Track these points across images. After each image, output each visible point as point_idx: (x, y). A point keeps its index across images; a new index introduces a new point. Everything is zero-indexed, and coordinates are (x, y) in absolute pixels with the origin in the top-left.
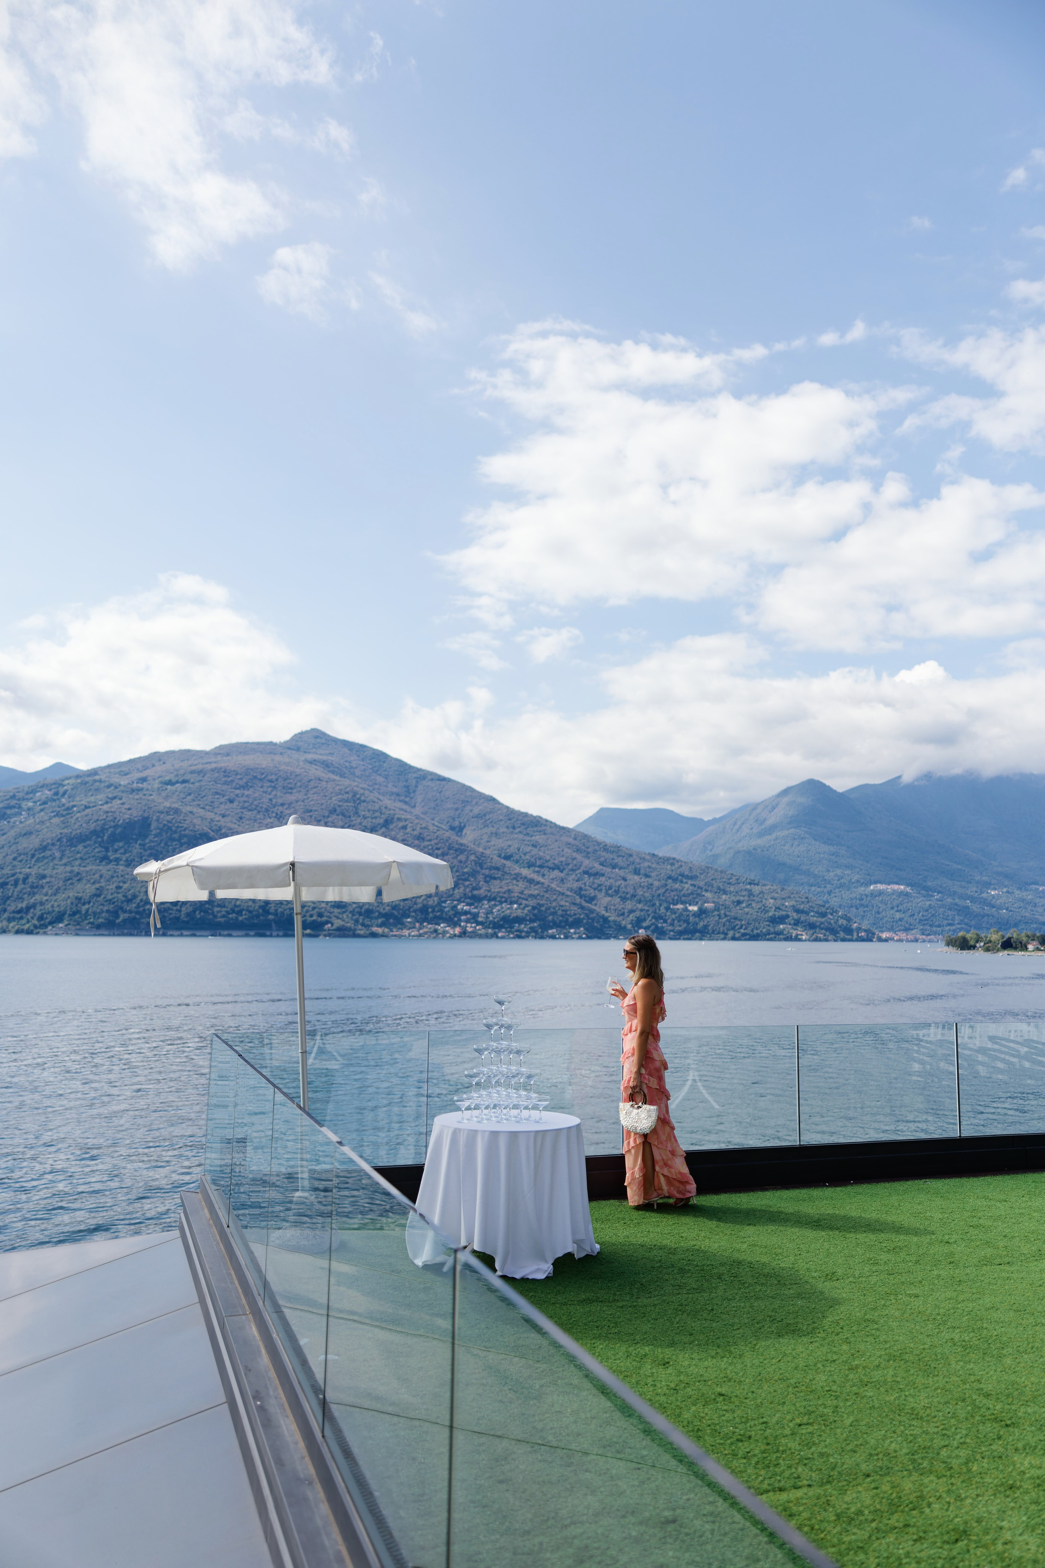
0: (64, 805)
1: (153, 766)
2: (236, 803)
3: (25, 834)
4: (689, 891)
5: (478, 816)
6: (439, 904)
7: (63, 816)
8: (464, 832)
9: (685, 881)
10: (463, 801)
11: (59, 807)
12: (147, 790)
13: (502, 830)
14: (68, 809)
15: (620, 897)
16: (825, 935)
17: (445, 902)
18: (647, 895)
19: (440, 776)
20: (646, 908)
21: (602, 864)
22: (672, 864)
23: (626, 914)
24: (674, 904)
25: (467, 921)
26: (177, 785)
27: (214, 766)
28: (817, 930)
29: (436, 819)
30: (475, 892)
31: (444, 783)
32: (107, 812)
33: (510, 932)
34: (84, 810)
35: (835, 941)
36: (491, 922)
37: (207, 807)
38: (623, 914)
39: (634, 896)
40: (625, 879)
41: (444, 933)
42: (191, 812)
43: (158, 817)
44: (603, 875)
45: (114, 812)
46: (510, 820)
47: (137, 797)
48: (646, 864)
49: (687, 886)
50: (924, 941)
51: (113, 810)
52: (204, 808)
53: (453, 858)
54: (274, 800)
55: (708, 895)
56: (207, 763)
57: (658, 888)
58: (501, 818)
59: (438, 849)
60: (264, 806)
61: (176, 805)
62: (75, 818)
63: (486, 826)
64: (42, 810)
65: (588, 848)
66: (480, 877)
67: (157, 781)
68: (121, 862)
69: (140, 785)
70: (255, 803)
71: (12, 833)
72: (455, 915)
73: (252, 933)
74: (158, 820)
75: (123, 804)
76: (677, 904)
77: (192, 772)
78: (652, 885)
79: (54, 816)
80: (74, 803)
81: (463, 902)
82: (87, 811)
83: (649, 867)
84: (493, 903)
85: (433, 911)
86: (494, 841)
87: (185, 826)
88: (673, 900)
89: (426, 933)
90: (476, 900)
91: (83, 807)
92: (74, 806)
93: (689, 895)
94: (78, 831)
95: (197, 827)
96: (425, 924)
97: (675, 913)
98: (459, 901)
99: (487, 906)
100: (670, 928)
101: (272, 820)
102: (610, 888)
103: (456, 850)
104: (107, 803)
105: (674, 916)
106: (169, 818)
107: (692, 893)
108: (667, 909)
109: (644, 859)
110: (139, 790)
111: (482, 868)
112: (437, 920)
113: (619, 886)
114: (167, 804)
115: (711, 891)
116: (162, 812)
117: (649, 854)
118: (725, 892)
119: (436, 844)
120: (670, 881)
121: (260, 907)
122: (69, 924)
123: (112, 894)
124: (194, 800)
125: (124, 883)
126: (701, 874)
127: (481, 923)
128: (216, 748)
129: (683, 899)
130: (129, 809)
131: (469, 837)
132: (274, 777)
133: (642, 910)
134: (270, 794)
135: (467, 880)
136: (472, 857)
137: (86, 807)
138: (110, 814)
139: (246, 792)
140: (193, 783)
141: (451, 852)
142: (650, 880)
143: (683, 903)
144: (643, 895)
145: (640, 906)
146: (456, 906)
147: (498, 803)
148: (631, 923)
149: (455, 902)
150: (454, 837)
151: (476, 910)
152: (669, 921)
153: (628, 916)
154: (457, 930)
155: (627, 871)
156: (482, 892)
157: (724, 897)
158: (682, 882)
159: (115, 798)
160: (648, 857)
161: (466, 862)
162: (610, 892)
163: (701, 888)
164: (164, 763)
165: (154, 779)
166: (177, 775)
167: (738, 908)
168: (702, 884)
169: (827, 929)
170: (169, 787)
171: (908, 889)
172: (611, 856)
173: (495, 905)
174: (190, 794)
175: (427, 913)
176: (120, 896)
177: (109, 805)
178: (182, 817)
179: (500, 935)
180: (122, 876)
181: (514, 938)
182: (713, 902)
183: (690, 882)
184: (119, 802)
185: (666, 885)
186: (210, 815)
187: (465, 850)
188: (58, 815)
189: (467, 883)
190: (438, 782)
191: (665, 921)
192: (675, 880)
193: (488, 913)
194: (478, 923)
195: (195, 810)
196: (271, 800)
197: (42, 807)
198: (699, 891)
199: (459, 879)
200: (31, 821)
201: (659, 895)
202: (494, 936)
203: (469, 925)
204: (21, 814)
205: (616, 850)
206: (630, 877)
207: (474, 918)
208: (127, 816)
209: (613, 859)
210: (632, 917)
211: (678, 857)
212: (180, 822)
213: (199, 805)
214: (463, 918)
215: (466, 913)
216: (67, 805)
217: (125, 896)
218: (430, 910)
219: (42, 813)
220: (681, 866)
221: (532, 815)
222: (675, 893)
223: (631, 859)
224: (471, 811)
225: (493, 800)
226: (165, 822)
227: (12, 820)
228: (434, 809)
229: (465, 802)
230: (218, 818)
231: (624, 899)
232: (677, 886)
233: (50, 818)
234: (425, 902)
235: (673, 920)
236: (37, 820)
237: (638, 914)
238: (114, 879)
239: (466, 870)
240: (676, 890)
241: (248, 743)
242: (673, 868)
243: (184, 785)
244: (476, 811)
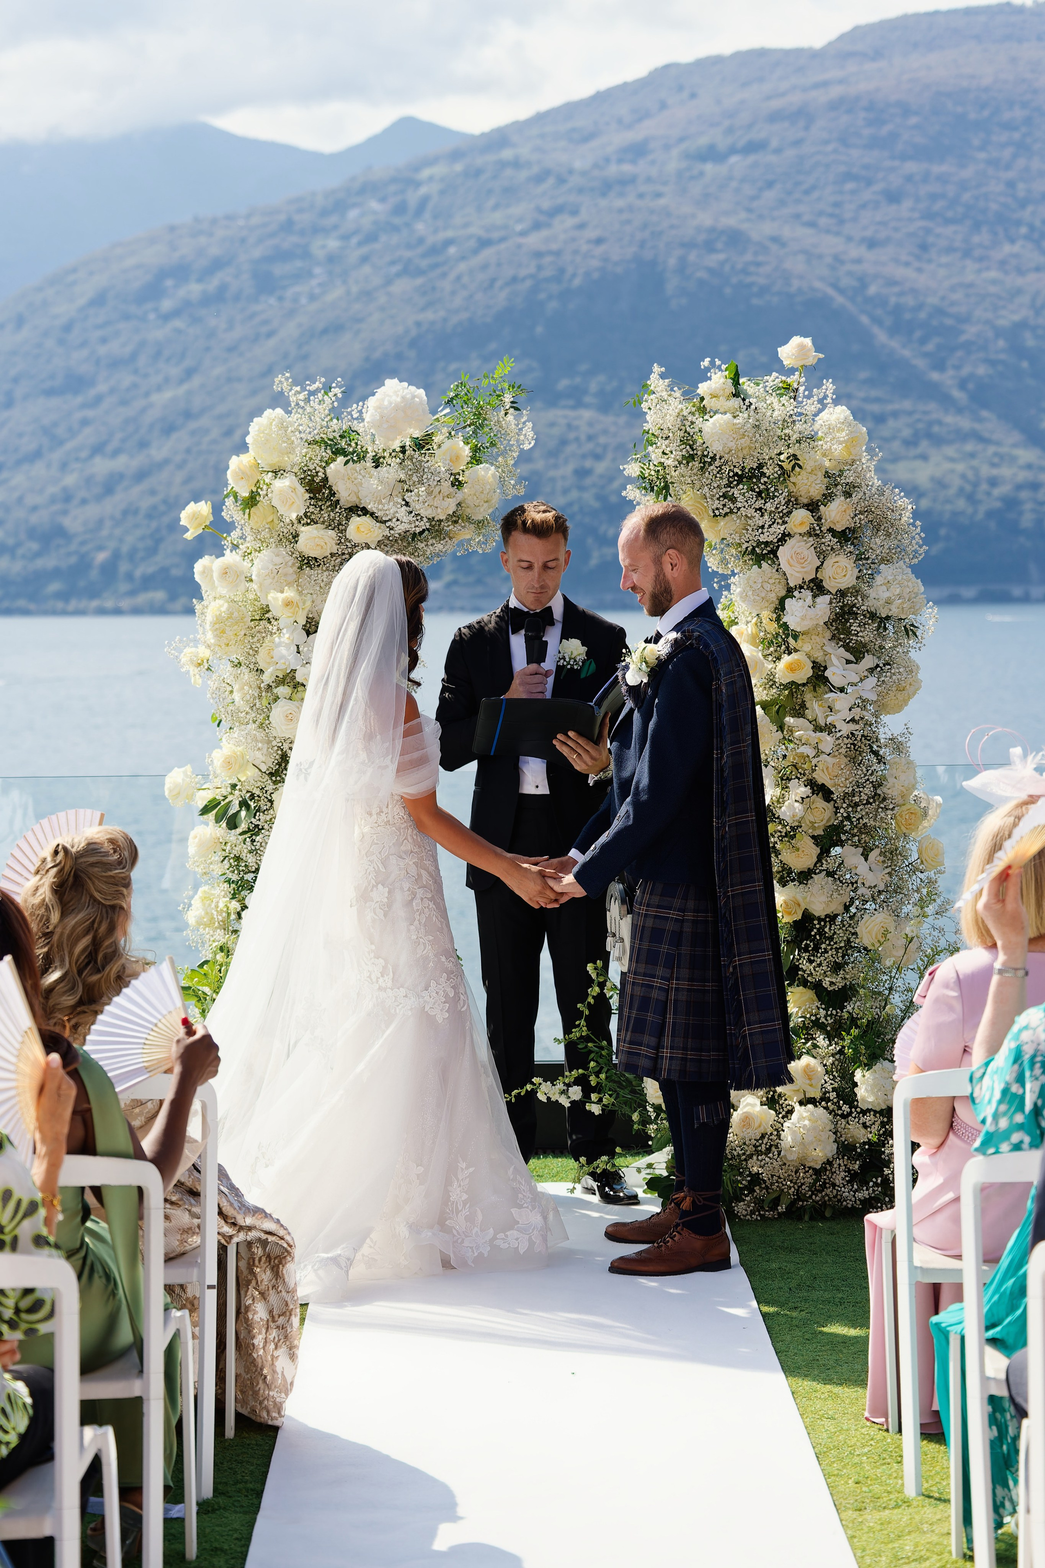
0: (421, 241)
1: (663, 106)
2: (907, 204)
3: (325, 331)
7: (420, 272)
11: (409, 246)
12: (649, 180)
14: (434, 250)
26: (734, 159)
27: (836, 92)
32: (538, 255)
34: (475, 252)
37: (823, 221)
42: (775, 239)
43: (682, 260)
45: (558, 253)
47: (620, 203)
51: (554, 247)
52: (812, 224)
54: (1021, 186)
56: (817, 86)
60: (994, 206)
61: (731, 222)
62: (452, 276)
64: (365, 259)
67: (675, 152)
68: (588, 399)
69: (627, 168)
70: (966, 197)
71: (290, 330)
73: (969, 592)
74: (682, 267)
75: (581, 226)
77: (774, 117)
79: (398, 275)
80: (450, 234)
82: (488, 253)
87: (762, 281)
91: (472, 243)
92: (448, 242)
94: (464, 316)
95: (796, 284)
101: (1016, 248)
104: (537, 226)
106: (713, 260)
110: (626, 182)
114: (705, 219)
116: (689, 245)
121: (990, 514)
122: (455, 582)
123: (565, 491)
124: (782, 203)
125: (598, 457)
128: (842, 38)
130: (599, 241)
132: (1018, 114)
134: (1008, 167)
137: (484, 243)
138: (548, 259)
139: (937, 169)
140: (778, 151)
159: (558, 210)
164: (693, 96)
165: (667, 147)
166: (730, 130)
170: (709, 168)
174: (770, 185)
176: (588, 497)
177: (544, 233)
178: (748, 257)
180: (590, 438)
184: (570, 221)
186: (831, 244)
188: (409, 270)
195: (786, 232)
196: (1011, 184)
197: (364, 250)
200: (336, 293)
204: (310, 274)
208: (595, 263)
212: (745, 272)
213: (797, 216)
216: (431, 240)
217: (599, 497)
219: (367, 269)
226: (701, 274)
227: (289, 293)
230: (855, 252)
233: (389, 282)
236: (355, 289)
238: (571, 448)
241: (936, 13)
243: (752, 158)
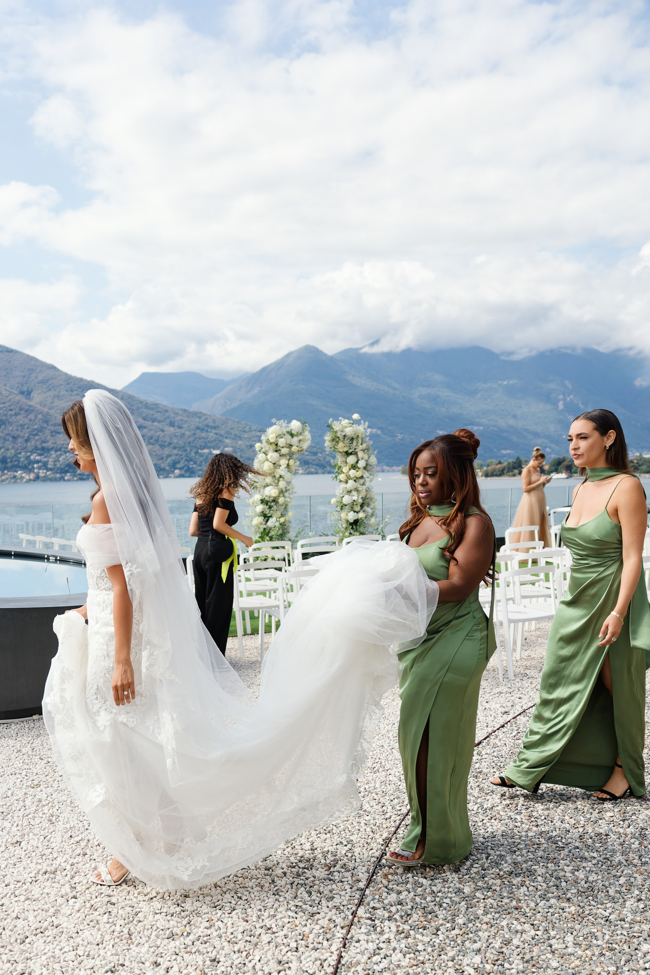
4: (213, 439)
5: (42, 382)
6: (15, 455)
8: (32, 395)
9: (209, 430)
10: (29, 370)
13: (63, 393)
15: (160, 445)
16: (316, 469)
17: (20, 453)
18: (180, 442)
19: (8, 348)
20: (180, 453)
21: (144, 419)
22: (200, 417)
23: (165, 459)
24: (201, 449)
25: (39, 468)
28: (310, 466)
29: (8, 385)
30: (44, 445)
31: (12, 354)
33: (74, 476)
35: (323, 473)
36: (58, 468)
38: (162, 459)
39: (170, 444)
40: (163, 431)
41: (22, 478)
44: (145, 427)
46: (68, 384)
48: (179, 418)
49: (212, 435)
50: (388, 471)
53: (24, 417)
55: (227, 441)
57: (189, 437)
58: (61, 383)
59: (11, 410)
63: (49, 390)
65: (133, 406)
66: (47, 432)
72: (29, 464)
76: (204, 449)
78: (184, 434)
81: (35, 453)
83: (182, 420)
84: (59, 453)
85: (11, 461)
86: (57, 403)
88: (201, 446)
89: (7, 479)
90: (44, 451)
93: (213, 442)
96: (6, 472)
97: (202, 456)
98: (32, 452)
99: (54, 456)
100: (199, 468)
102: (151, 438)
103: (26, 411)
105: (201, 459)
107: (215, 440)
108: (197, 453)
109: (177, 414)
111: (48, 425)
112: (15, 468)
113: (158, 436)
115: (230, 438)
117: (181, 410)
118: (240, 438)
119: (10, 406)
120: (198, 431)
126: (222, 424)
127: (51, 469)
129: (209, 444)
131: (37, 399)
133: (176, 455)
135: (37, 435)
136: (40, 416)
141: (22, 412)
142: (182, 431)
143: (208, 448)
144: (177, 443)
145: (175, 452)
146: (29, 457)
147: (58, 370)
148: (169, 465)
149: (29, 454)
150: (22, 399)
151: (46, 459)
152: (198, 462)
153: (166, 460)
154: (32, 476)
155: (164, 424)
156: (49, 445)
157: (240, 442)
158: (207, 431)
160: (180, 412)
161: (34, 420)
162: (151, 441)
163: (221, 435)
167: (250, 450)
168: (223, 432)
169: (317, 465)
171: (379, 432)
172: (151, 412)
173: (61, 455)
175: (6, 463)
179: (66, 478)
181: (77, 480)
182: (232, 447)
183: (214, 431)
185: (195, 434)
187: (33, 411)
189: (37, 437)
190: (7, 354)
191: (195, 463)
192: (202, 430)
193: (55, 461)
194: (48, 469)
198: (221, 438)
199: (30, 435)
201: (190, 443)
202: (62, 479)
203: (41, 471)
205: (155, 407)
206: (167, 428)
207: (45, 465)
209: (153, 415)
210: (169, 460)
211: (204, 411)
214: (35, 466)
215: (38, 462)
218: (9, 460)
220: (207, 419)
221: (86, 380)
222: (202, 440)
223: (167, 414)
224: (36, 377)
225: (53, 368)
228: (5, 376)
229: (31, 370)
231: (162, 446)
232: (204, 435)
234: (4, 454)
235: (201, 462)
237: (173, 458)
239: (35, 427)
240: (203, 438)
242: (201, 420)
244: (40, 377)
